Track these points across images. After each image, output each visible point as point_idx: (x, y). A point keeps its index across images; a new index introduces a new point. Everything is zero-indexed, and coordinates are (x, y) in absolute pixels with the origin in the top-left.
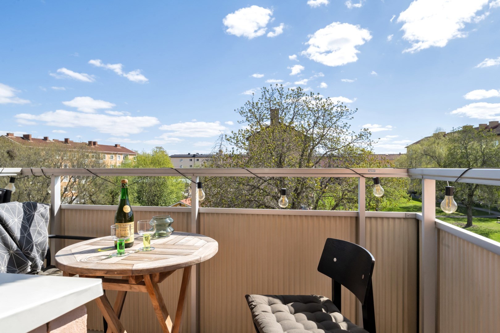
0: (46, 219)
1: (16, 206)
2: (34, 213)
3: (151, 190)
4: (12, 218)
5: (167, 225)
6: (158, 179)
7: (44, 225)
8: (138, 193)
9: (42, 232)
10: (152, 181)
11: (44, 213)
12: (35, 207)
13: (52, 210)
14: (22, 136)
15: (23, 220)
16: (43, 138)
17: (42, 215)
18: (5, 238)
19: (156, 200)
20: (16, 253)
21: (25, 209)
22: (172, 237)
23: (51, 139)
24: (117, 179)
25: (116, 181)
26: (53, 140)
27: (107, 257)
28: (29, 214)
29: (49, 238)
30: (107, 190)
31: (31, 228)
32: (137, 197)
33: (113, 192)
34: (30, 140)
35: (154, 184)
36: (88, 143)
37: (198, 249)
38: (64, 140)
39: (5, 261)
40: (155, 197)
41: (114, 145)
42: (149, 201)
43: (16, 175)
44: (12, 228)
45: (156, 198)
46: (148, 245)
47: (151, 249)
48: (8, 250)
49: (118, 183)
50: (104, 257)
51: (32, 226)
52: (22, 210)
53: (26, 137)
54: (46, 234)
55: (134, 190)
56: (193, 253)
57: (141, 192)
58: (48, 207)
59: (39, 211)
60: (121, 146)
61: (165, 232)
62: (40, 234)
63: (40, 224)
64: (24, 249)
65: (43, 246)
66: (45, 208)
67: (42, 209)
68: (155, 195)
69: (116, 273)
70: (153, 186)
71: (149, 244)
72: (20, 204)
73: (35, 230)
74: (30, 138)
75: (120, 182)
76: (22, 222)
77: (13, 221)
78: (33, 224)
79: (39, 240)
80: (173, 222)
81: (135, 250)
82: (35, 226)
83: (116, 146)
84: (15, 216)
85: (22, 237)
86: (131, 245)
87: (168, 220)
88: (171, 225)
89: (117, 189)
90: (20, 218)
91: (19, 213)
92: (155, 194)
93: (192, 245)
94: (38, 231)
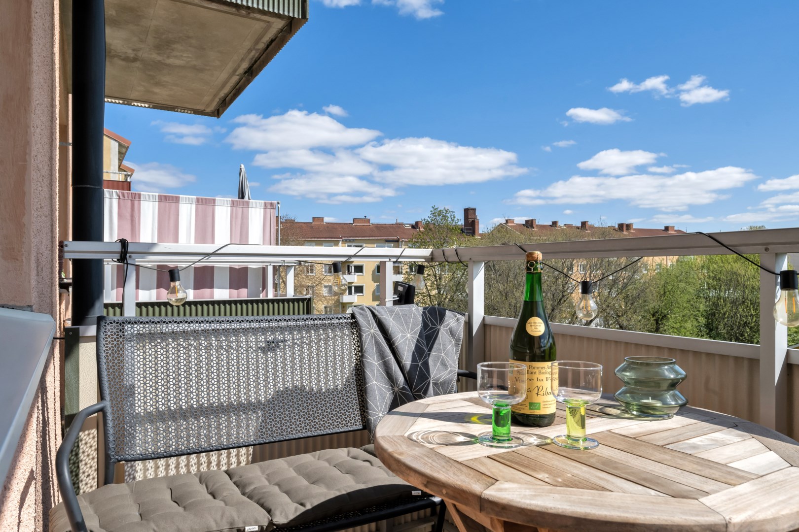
0: (458, 340)
1: (411, 311)
2: (439, 327)
3: (735, 313)
4: (402, 332)
5: (665, 385)
6: (752, 292)
7: (453, 350)
8: (707, 318)
9: (448, 362)
10: (738, 294)
11: (454, 329)
12: (442, 316)
13: (469, 325)
14: (524, 223)
15: (419, 336)
16: (551, 224)
17: (452, 333)
18: (389, 364)
19: (746, 334)
20: (403, 393)
21: (427, 319)
22: (677, 422)
23: (561, 224)
24: (665, 289)
25: (662, 293)
26: (565, 225)
27: (468, 439)
28: (432, 328)
29: (459, 375)
30: (647, 308)
31: (432, 353)
32: (705, 325)
33: (657, 312)
34: (534, 228)
35: (744, 302)
36: (617, 227)
37: (735, 485)
38: (579, 225)
39: (386, 403)
40: (745, 329)
41: (663, 228)
42: (731, 335)
43: (424, 260)
44: (399, 348)
45: (748, 330)
46: (577, 432)
47: (588, 444)
48: (392, 386)
49: (666, 297)
50: (461, 439)
51: (433, 350)
52: (420, 319)
53: (529, 224)
54: (455, 367)
55: (699, 311)
56: (707, 493)
57: (715, 315)
58: (462, 318)
59: (448, 325)
60: (676, 229)
61: (659, 404)
62: (444, 365)
63: (446, 348)
64: (415, 389)
65: (448, 388)
66: (458, 320)
67: (453, 321)
68: (746, 324)
69: (444, 491)
70: (740, 304)
71: (581, 430)
72: (418, 310)
73: (438, 357)
74: (534, 226)
75: (670, 294)
76: (418, 341)
77: (403, 337)
78: (435, 346)
79: (442, 376)
80: (683, 379)
81: (546, 438)
82: (439, 349)
83: (667, 228)
84: (408, 329)
85: (414, 367)
86: (546, 421)
87: (668, 373)
88: (678, 387)
89: (664, 307)
90: (415, 333)
91: (414, 324)
92: (746, 322)
93: (723, 462)
94: (443, 359)
